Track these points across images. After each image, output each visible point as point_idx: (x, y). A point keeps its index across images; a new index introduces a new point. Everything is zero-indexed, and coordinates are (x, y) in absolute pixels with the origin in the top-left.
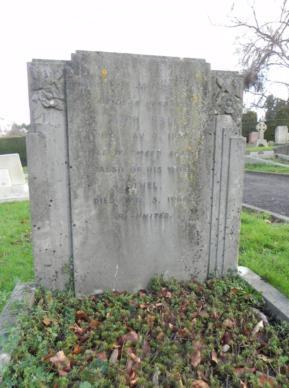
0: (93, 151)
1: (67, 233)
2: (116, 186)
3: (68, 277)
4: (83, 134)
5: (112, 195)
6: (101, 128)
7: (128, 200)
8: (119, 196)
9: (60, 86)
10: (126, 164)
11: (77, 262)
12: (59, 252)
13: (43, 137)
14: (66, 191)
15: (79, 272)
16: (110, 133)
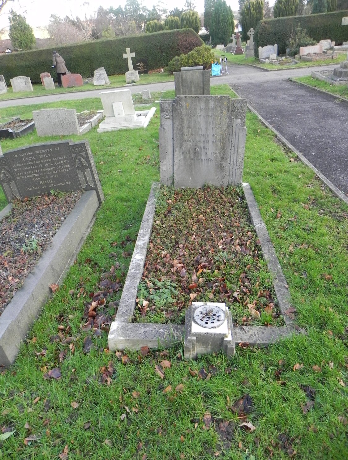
0: (183, 134)
1: (172, 164)
2: (191, 148)
3: (172, 181)
4: (179, 128)
5: (189, 151)
6: (185, 126)
7: (195, 153)
8: (192, 151)
9: (171, 110)
10: (195, 139)
11: (175, 176)
12: (169, 172)
13: (164, 129)
14: (172, 149)
15: (176, 179)
16: (189, 127)
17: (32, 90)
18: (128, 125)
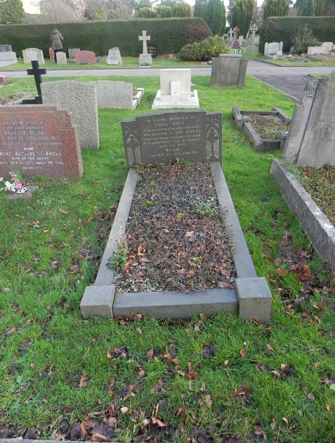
0: (319, 114)
1: (300, 142)
2: (323, 127)
3: (295, 158)
4: (318, 107)
5: (321, 131)
6: (324, 106)
7: (326, 133)
8: (323, 131)
9: (315, 89)
10: (330, 119)
11: (301, 153)
12: (295, 149)
13: (304, 107)
14: (305, 127)
15: (300, 157)
16: (328, 107)
17: (44, 63)
18: (183, 104)
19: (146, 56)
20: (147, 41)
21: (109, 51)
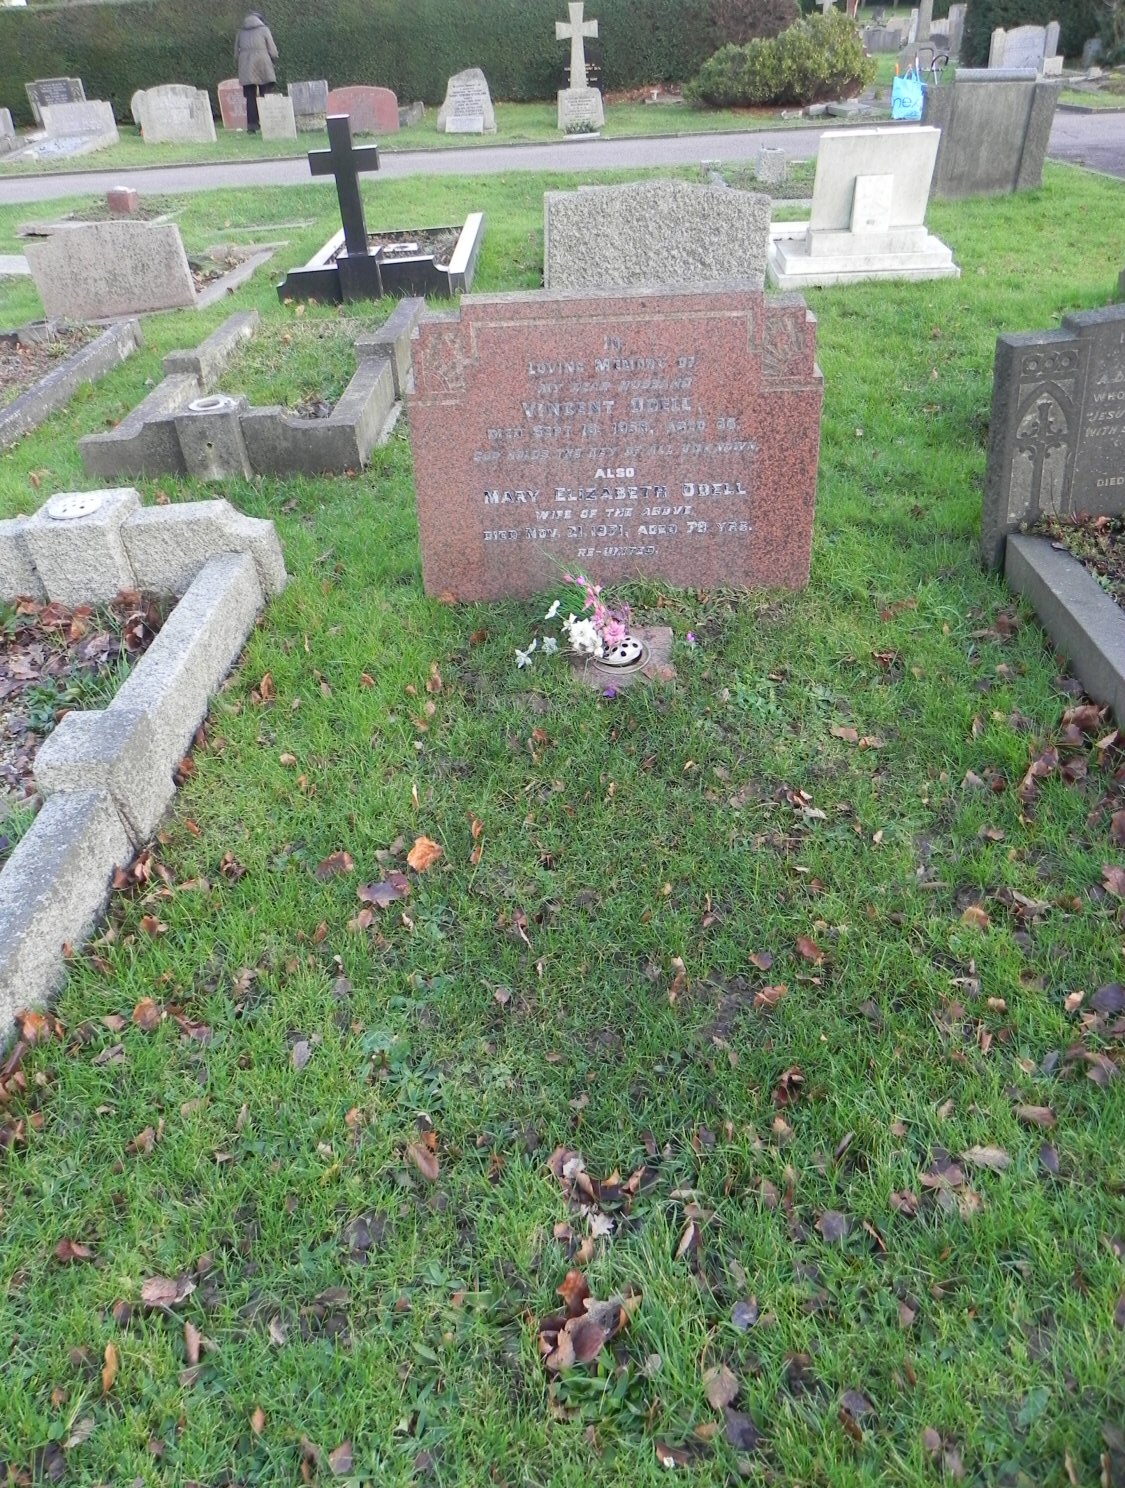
17: (215, 139)
19: (580, 99)
20: (587, 40)
21: (451, 82)
